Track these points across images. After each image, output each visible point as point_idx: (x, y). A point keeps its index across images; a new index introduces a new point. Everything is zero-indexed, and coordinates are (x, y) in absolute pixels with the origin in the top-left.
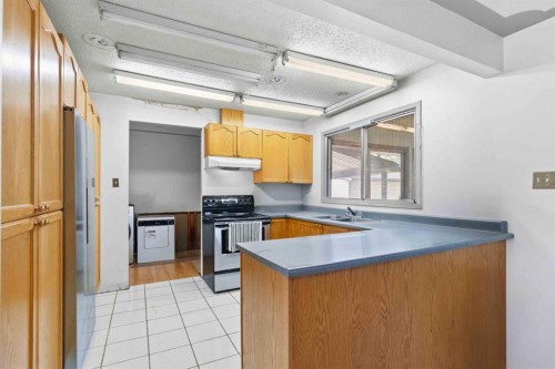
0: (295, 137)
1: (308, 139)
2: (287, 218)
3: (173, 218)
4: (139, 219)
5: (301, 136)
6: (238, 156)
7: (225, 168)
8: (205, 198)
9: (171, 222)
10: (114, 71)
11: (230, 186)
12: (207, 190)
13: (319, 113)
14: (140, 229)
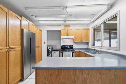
0: (84, 29)
1: (88, 30)
2: (80, 51)
3: (59, 50)
4: (53, 50)
5: (86, 29)
6: (68, 36)
7: (66, 39)
9: (58, 51)
10: (39, 21)
11: (68, 43)
12: (62, 44)
13: (89, 22)
14: (53, 52)
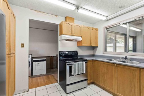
0: (93, 29)
1: (97, 30)
2: (93, 60)
3: (46, 59)
8: (60, 52)
12: (60, 49)
14: (34, 63)
